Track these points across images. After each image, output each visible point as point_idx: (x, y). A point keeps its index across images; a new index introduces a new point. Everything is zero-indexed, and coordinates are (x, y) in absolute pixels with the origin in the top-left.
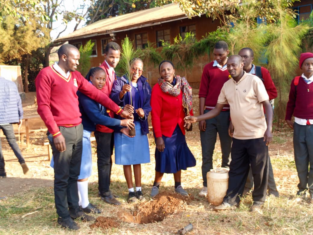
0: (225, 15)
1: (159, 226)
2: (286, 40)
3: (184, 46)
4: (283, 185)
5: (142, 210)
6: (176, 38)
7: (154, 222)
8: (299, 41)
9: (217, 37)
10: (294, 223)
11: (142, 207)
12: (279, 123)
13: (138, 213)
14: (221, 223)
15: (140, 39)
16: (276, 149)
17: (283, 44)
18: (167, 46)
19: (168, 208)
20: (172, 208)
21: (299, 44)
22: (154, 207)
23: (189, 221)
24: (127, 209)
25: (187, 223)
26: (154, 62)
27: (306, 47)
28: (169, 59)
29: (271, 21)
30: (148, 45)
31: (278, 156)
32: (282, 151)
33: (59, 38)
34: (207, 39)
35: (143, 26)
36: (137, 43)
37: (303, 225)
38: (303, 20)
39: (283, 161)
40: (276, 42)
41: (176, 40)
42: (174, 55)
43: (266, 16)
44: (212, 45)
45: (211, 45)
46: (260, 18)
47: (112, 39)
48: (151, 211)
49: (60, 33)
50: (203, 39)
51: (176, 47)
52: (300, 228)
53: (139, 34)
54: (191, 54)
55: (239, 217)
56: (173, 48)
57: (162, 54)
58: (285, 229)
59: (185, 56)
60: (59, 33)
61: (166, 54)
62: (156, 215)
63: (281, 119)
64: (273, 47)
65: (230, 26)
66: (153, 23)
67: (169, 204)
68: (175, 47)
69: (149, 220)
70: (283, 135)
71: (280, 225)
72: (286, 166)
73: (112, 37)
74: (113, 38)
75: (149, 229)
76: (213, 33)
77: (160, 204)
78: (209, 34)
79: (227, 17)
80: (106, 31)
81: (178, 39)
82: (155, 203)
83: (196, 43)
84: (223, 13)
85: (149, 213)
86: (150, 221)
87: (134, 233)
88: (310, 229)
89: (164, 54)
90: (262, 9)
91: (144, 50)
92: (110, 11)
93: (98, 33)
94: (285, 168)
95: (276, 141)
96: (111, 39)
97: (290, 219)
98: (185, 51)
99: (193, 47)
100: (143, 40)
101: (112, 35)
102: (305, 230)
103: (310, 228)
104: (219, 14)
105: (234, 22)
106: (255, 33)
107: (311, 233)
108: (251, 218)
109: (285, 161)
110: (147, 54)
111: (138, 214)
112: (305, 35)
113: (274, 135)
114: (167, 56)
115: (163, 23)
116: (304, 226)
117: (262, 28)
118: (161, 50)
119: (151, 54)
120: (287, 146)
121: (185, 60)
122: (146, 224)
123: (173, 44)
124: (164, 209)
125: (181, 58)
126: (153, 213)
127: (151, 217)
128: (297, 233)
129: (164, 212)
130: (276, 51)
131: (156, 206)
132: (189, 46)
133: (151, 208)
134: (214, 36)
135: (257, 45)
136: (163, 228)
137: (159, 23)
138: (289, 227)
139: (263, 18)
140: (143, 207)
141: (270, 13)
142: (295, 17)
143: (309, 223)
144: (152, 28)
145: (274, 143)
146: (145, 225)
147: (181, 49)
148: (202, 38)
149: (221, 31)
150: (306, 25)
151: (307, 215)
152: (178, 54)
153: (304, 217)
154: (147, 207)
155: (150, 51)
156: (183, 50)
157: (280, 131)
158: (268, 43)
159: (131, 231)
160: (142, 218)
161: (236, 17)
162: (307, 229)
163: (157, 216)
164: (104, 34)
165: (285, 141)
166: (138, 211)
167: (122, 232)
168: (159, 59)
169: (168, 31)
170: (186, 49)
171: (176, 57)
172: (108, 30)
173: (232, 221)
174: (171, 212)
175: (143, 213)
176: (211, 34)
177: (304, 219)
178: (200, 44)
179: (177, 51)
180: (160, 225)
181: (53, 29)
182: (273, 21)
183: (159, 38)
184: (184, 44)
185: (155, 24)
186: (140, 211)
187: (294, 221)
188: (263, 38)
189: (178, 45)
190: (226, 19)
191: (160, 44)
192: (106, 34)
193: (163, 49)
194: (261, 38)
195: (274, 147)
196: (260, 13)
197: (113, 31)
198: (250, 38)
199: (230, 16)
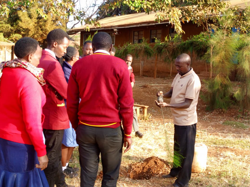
0: (208, 24)
1: (148, 183)
3: (172, 44)
4: (245, 161)
5: (135, 169)
7: (144, 179)
9: (199, 40)
11: (134, 167)
12: (243, 112)
13: (131, 171)
14: (196, 185)
15: (137, 35)
16: (240, 133)
18: (158, 42)
19: (155, 170)
20: (158, 170)
22: (144, 168)
23: (171, 181)
24: (123, 167)
25: (169, 182)
26: (147, 55)
28: (160, 53)
29: (244, 32)
30: (144, 41)
31: (242, 138)
32: (245, 135)
33: (73, 29)
34: (191, 41)
35: (141, 26)
36: (135, 38)
39: (245, 143)
40: (247, 48)
41: (166, 39)
42: (163, 50)
43: (240, 27)
44: (195, 45)
45: (193, 46)
46: (236, 28)
47: (115, 34)
48: (142, 170)
49: (75, 25)
50: (188, 40)
51: (166, 44)
53: (136, 31)
54: (177, 51)
55: (210, 182)
56: (163, 45)
57: (154, 48)
59: (173, 52)
60: (73, 25)
61: (157, 49)
62: (145, 174)
63: (246, 109)
64: (244, 52)
65: (211, 32)
66: (149, 23)
67: (156, 166)
68: (165, 44)
69: (139, 177)
70: (246, 122)
72: (248, 147)
73: (115, 32)
74: (116, 33)
75: (140, 184)
76: (196, 36)
77: (148, 166)
78: (193, 37)
79: (209, 25)
80: (111, 27)
81: (168, 38)
82: (144, 165)
83: (182, 43)
84: (207, 22)
85: (139, 172)
87: (129, 186)
89: (156, 48)
90: (238, 21)
91: (140, 44)
92: (115, 10)
93: (105, 27)
94: (247, 148)
95: (241, 127)
96: (114, 33)
98: (173, 48)
99: (179, 46)
100: (140, 36)
101: (115, 30)
104: (203, 22)
105: (215, 29)
106: (231, 39)
108: (219, 184)
109: (247, 143)
110: (143, 48)
111: (131, 172)
113: (239, 121)
114: (158, 51)
115: (156, 25)
117: (236, 36)
118: (154, 46)
119: (146, 48)
120: (249, 131)
121: (172, 55)
122: (138, 180)
123: (164, 42)
124: (152, 170)
125: (169, 53)
126: (142, 173)
127: (141, 175)
129: (151, 173)
130: (246, 56)
131: (145, 167)
132: (176, 44)
133: (142, 169)
134: (197, 39)
135: (231, 50)
136: (151, 184)
137: (154, 24)
139: (238, 29)
140: (135, 167)
144: (147, 27)
145: (239, 128)
146: (137, 180)
147: (169, 46)
148: (187, 39)
149: (203, 35)
152: (166, 50)
154: (138, 167)
155: (145, 45)
156: (171, 47)
157: (244, 119)
158: (240, 48)
159: (126, 184)
160: (134, 175)
161: (217, 26)
163: (146, 175)
164: (109, 29)
165: (248, 127)
166: (131, 170)
167: (119, 184)
168: (151, 53)
169: (160, 31)
170: (174, 46)
171: (165, 52)
172: (113, 26)
173: (204, 185)
174: (157, 173)
175: (135, 171)
176: (194, 36)
178: (185, 44)
179: (166, 47)
180: (149, 182)
181: (69, 21)
182: (245, 32)
183: (152, 36)
184: (173, 42)
185: (150, 24)
186: (133, 169)
188: (237, 44)
189: (167, 43)
190: (209, 26)
191: (153, 40)
192: (111, 29)
193: (155, 45)
194: (235, 45)
195: (238, 131)
196: (236, 24)
197: (116, 27)
198: (226, 43)
199: (212, 25)
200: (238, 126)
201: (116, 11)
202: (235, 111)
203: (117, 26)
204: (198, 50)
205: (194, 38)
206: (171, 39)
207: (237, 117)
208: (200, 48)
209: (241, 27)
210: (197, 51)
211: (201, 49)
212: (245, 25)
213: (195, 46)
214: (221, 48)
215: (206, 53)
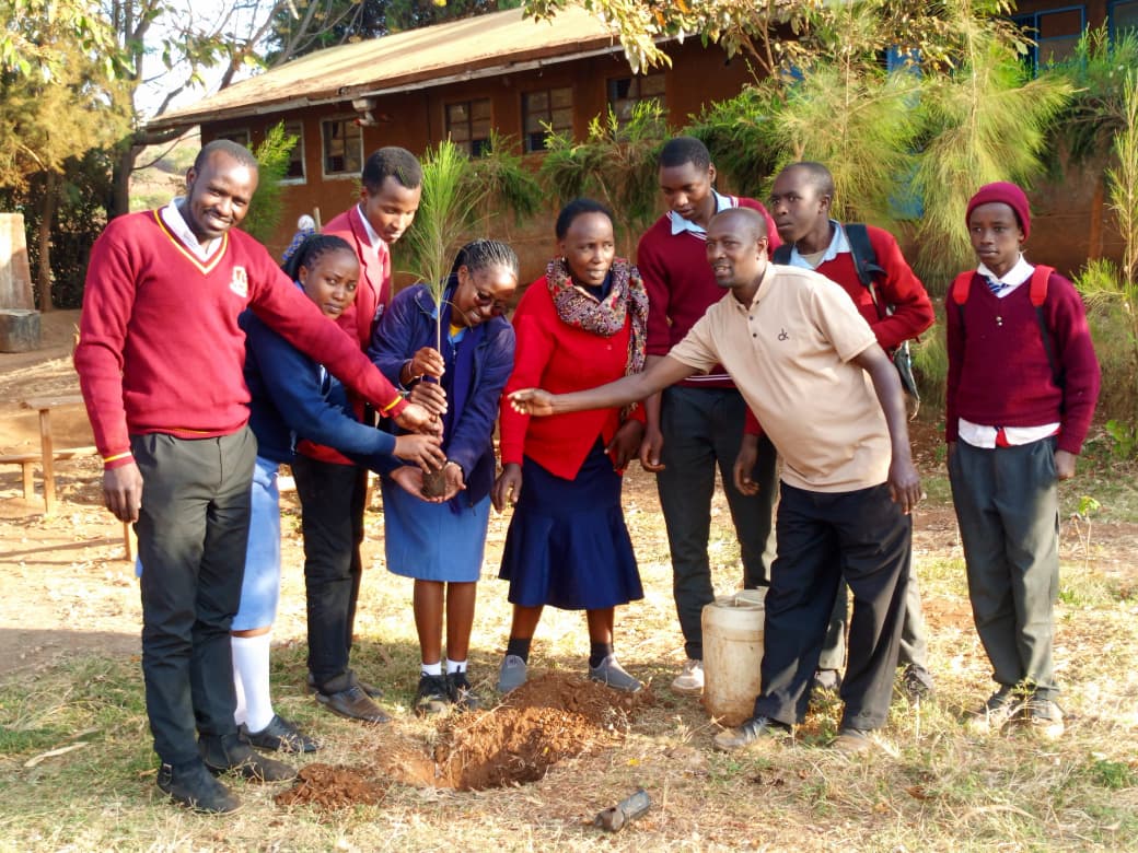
0: (772, 41)
1: (529, 799)
2: (987, 132)
3: (624, 148)
4: (976, 654)
5: (467, 742)
6: (596, 121)
7: (509, 785)
8: (1035, 138)
9: (740, 120)
10: (1014, 789)
11: (465, 730)
13: (453, 752)
14: (751, 788)
15: (463, 122)
16: (950, 526)
17: (977, 146)
18: (562, 147)
19: (561, 736)
20: (576, 735)
21: (1037, 147)
22: (509, 731)
23: (634, 781)
24: (413, 736)
25: (627, 787)
26: (516, 208)
27: (1064, 158)
28: (570, 193)
29: (936, 65)
30: (494, 144)
33: (167, 114)
34: (706, 126)
35: (475, 76)
36: (454, 137)
37: (1043, 797)
38: (1051, 63)
40: (954, 140)
41: (595, 128)
42: (586, 182)
43: (920, 47)
44: (725, 147)
45: (719, 149)
46: (900, 53)
47: (362, 121)
48: (500, 743)
49: (171, 96)
50: (693, 125)
51: (595, 153)
52: (1035, 809)
53: (457, 104)
54: (647, 179)
55: (815, 766)
56: (583, 156)
57: (544, 176)
58: (982, 810)
59: (628, 187)
60: (165, 97)
61: (558, 179)
62: (515, 757)
64: (943, 157)
65: (787, 79)
66: (512, 63)
67: (564, 719)
68: (589, 153)
69: (491, 777)
71: (964, 798)
73: (362, 113)
74: (364, 118)
75: (491, 809)
76: (728, 106)
77: (530, 719)
78: (713, 108)
79: (778, 46)
80: (340, 91)
81: (602, 123)
82: (512, 717)
84: (766, 33)
85: (490, 750)
86: (495, 780)
87: (437, 823)
88: (1070, 810)
89: (551, 177)
90: (904, 20)
91: (479, 163)
92: (356, 16)
93: (311, 96)
96: (356, 119)
97: (996, 774)
98: (628, 168)
100: (475, 124)
101: (360, 105)
102: (1051, 816)
103: (1068, 807)
104: (751, 37)
105: (801, 65)
106: (877, 103)
107: (1074, 825)
108: (858, 772)
110: (491, 177)
111: (451, 756)
112: (1057, 115)
114: (561, 186)
115: (547, 66)
116: (1049, 801)
117: (901, 85)
118: (540, 164)
119: (504, 179)
121: (625, 201)
122: (481, 790)
123: (585, 143)
124: (547, 737)
125: (613, 192)
126: (505, 752)
127: (500, 766)
128: (1022, 826)
129: (546, 749)
130: (950, 173)
131: (516, 728)
132: (640, 151)
133: (501, 735)
134: (733, 117)
135: (882, 150)
136: (541, 804)
137: (534, 65)
138: (994, 803)
139: (910, 54)
140: (470, 731)
141: (935, 37)
142: (1025, 51)
143: (1068, 792)
144: (506, 82)
145: (943, 505)
146: (478, 793)
147: (611, 162)
148: (688, 122)
149: (756, 99)
150: (1064, 79)
151: (1058, 762)
152: (599, 178)
153: (1049, 768)
154: (484, 731)
155: (499, 165)
156: (619, 164)
158: (923, 141)
159: (424, 818)
160: (466, 769)
161: (813, 48)
162: (1057, 813)
163: (522, 762)
164: (333, 100)
166: (451, 745)
167: (391, 818)
168: (532, 197)
169: (565, 96)
170: (632, 159)
171: (594, 189)
172: (348, 87)
173: (791, 783)
174: (572, 750)
175: (471, 752)
176: (717, 106)
177: (1047, 775)
179: (597, 168)
180: (532, 795)
181: (145, 81)
182: (944, 66)
183: (532, 119)
184: (625, 141)
185: (519, 67)
186: (460, 743)
187: (1013, 783)
188: (907, 122)
189: (602, 147)
190: (775, 53)
191: (538, 141)
192: (338, 100)
193: (547, 161)
194: (897, 125)
195: (941, 518)
196: (898, 36)
197: (363, 91)
198: (857, 123)
199: (791, 44)
200: (941, 494)
201: (358, 18)
202: (924, 429)
203: (367, 88)
204: (741, 166)
205: (719, 115)
206: (615, 127)
207: (932, 455)
208: (747, 157)
209: (924, 43)
210: (736, 172)
211: (751, 163)
212: (937, 34)
213: (725, 152)
214: (835, 148)
215: (770, 178)
